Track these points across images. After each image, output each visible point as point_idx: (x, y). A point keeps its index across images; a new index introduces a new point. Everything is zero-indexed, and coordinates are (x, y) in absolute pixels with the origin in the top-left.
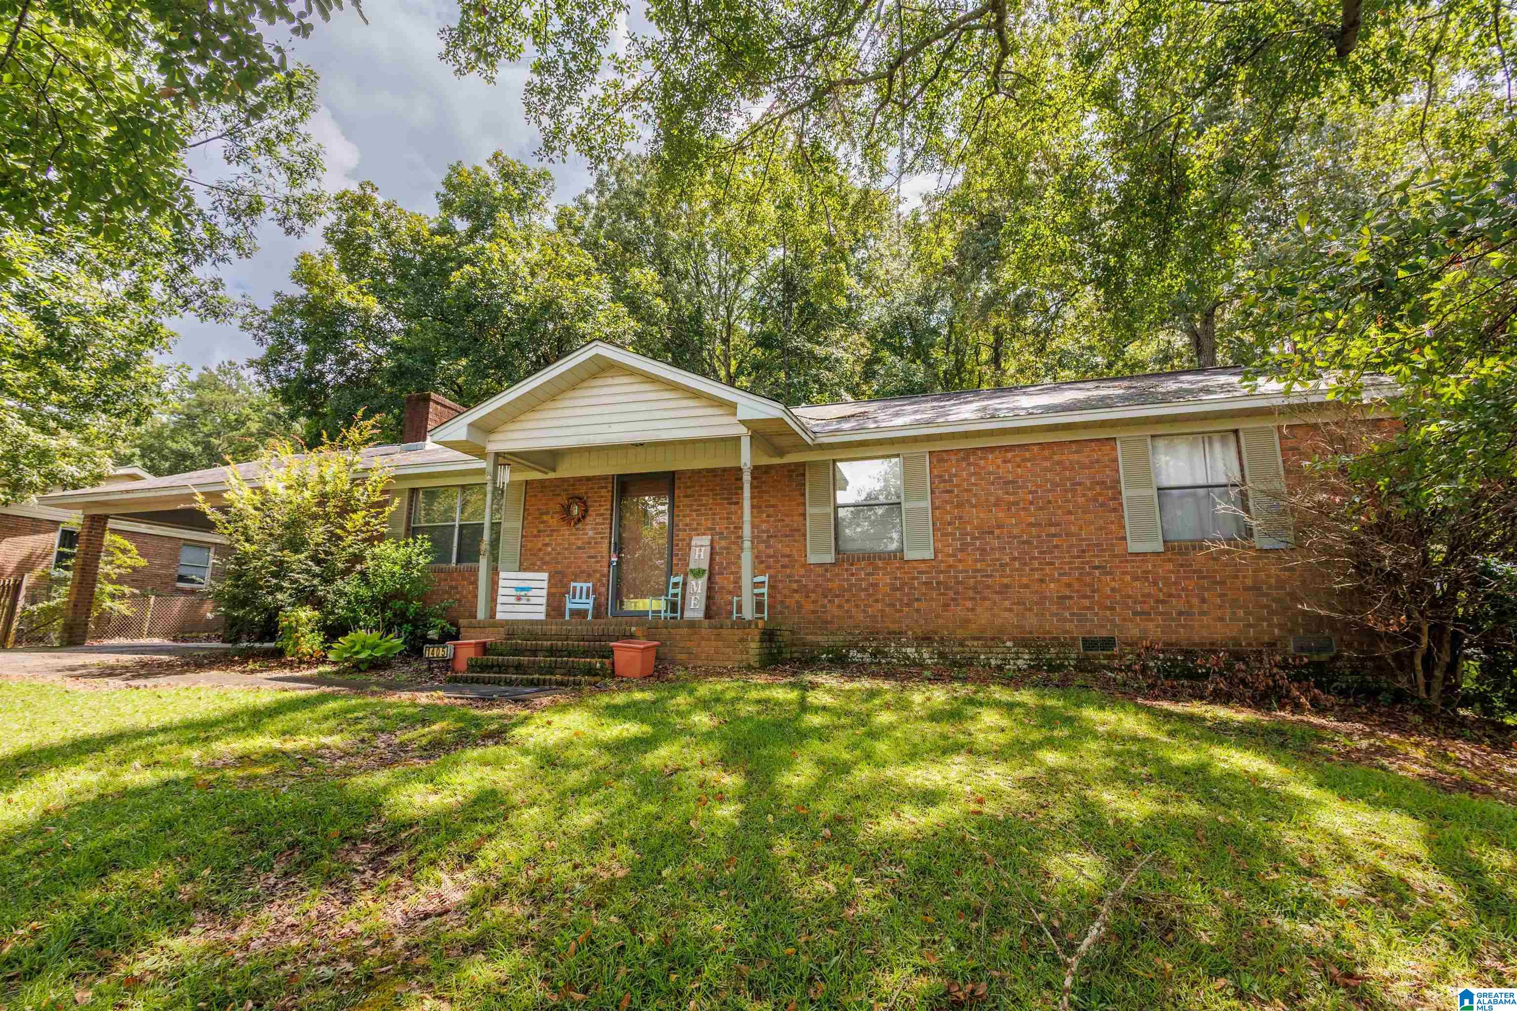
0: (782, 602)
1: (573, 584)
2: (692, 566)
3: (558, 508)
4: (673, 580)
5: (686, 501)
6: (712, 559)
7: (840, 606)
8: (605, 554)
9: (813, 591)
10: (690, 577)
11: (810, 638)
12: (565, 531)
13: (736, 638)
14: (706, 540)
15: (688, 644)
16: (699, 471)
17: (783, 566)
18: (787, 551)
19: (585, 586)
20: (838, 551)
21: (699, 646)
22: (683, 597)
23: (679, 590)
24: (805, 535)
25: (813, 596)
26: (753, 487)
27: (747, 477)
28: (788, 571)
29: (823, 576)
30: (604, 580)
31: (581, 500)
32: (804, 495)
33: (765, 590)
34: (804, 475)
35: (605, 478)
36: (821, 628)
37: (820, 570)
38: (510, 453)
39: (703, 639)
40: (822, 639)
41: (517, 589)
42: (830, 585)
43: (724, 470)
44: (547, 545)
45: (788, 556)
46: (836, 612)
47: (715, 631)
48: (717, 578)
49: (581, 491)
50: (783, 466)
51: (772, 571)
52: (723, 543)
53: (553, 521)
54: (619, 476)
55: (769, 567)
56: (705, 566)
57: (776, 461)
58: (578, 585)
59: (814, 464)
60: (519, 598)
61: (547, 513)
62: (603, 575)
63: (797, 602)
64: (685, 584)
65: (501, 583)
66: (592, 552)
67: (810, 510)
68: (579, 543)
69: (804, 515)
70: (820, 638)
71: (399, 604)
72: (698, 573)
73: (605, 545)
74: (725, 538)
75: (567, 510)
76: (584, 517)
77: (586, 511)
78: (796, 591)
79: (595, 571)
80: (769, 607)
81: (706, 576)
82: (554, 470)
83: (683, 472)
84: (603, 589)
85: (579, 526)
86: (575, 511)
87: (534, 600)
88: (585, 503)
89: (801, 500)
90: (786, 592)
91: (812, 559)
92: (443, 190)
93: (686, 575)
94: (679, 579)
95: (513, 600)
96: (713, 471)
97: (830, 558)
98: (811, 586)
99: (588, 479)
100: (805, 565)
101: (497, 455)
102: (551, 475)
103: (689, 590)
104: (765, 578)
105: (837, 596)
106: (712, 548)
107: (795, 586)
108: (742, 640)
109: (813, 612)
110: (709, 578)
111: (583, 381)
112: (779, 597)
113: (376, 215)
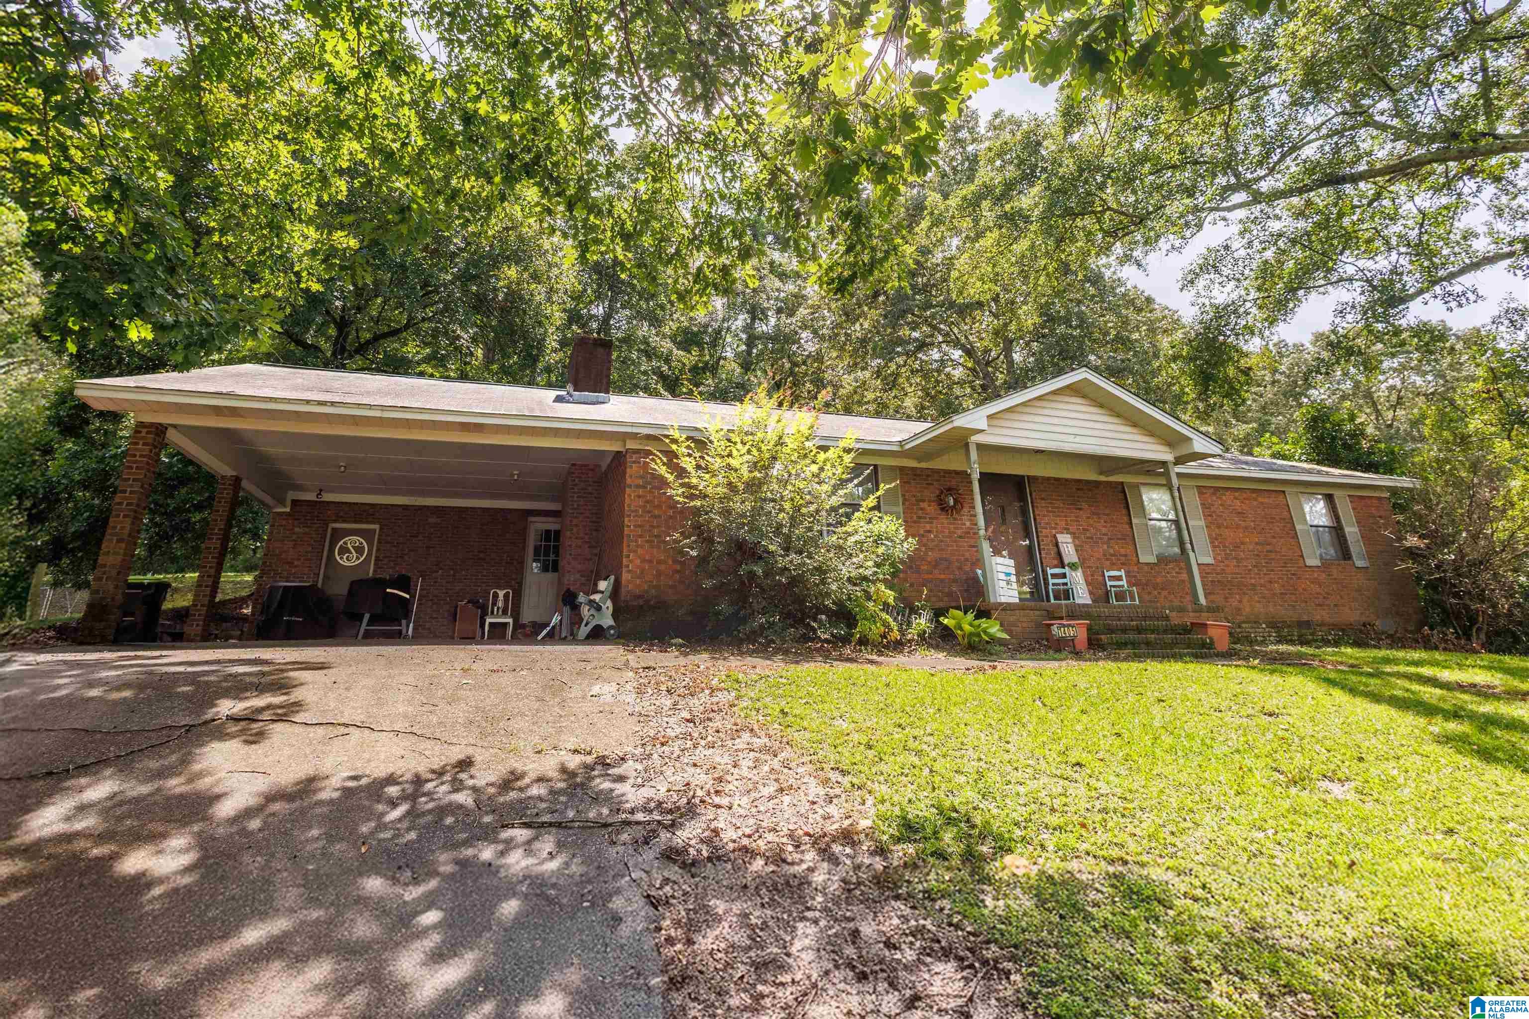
2: (1067, 560)
3: (933, 497)
4: (1052, 571)
5: (1043, 503)
10: (1068, 569)
12: (944, 519)
14: (1068, 538)
17: (1122, 564)
18: (1123, 551)
20: (1155, 554)
23: (1066, 580)
24: (1133, 540)
28: (1126, 567)
29: (1150, 573)
32: (1127, 507)
34: (1124, 492)
37: (1147, 568)
41: (1005, 574)
43: (1067, 480)
44: (928, 532)
45: (1125, 556)
49: (952, 483)
51: (1116, 567)
52: (1078, 542)
53: (932, 509)
56: (1076, 560)
59: (1130, 485)
61: (923, 501)
63: (1138, 593)
66: (972, 542)
67: (1134, 521)
68: (959, 532)
69: (1130, 524)
74: (1078, 538)
75: (942, 500)
78: (1135, 584)
81: (1080, 569)
83: (1035, 478)
85: (957, 516)
86: (951, 501)
94: (1061, 571)
95: (1005, 584)
97: (1153, 559)
98: (1144, 580)
100: (1137, 564)
102: (923, 465)
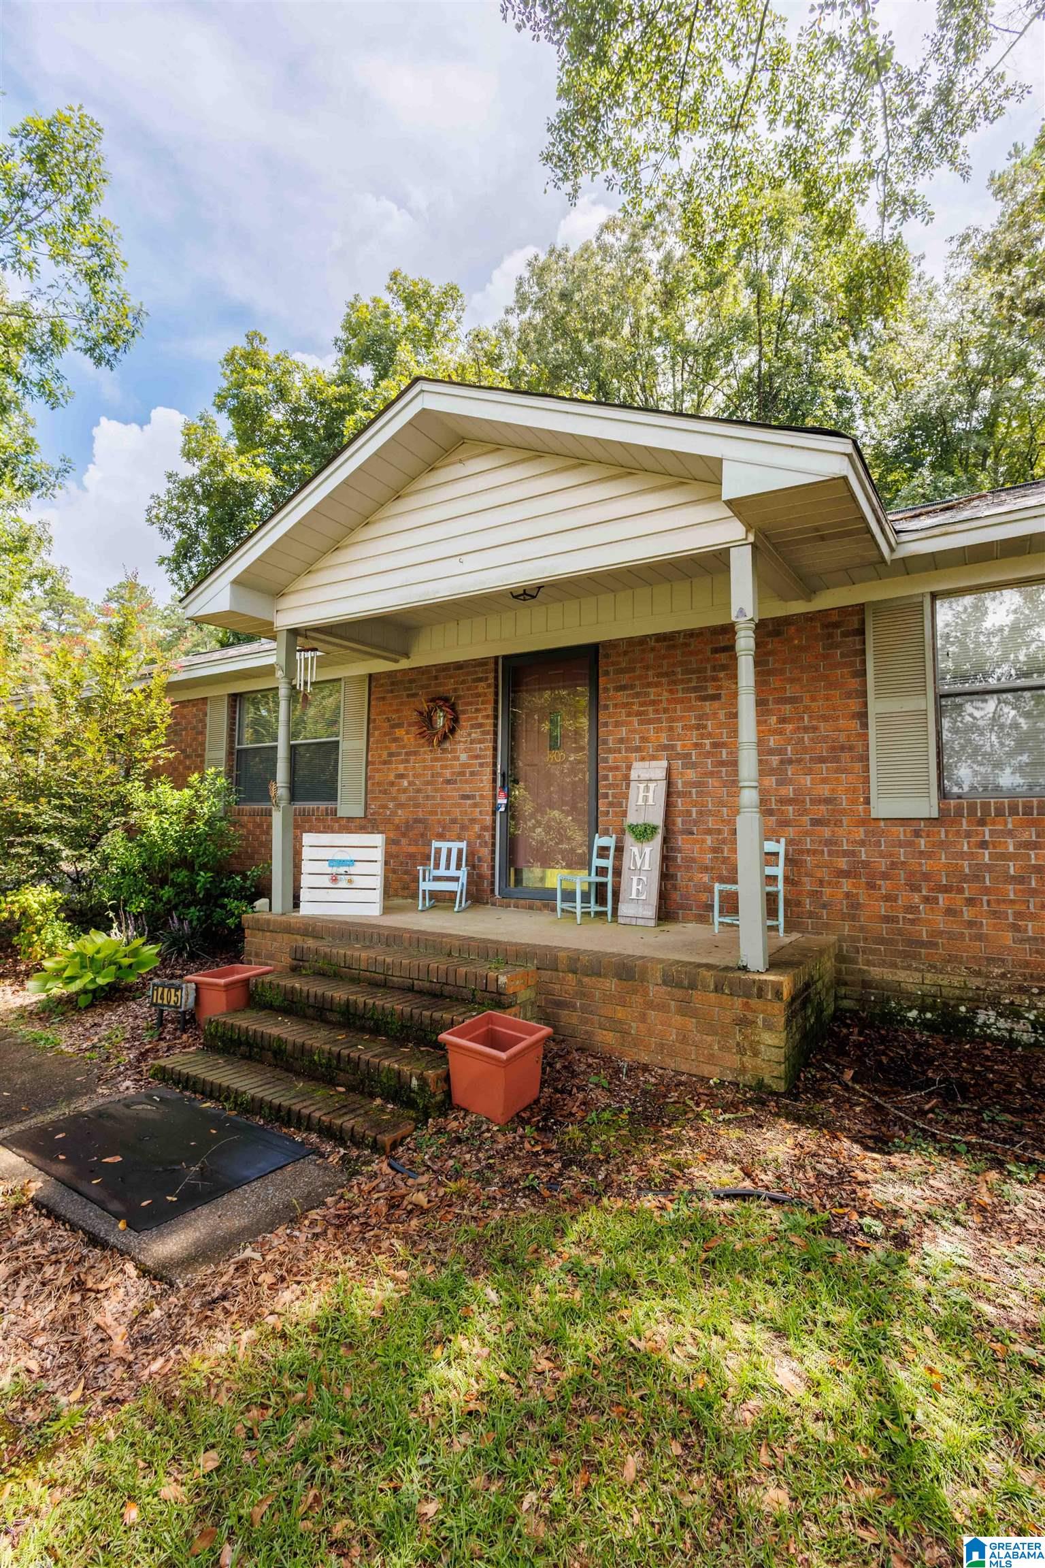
0: (814, 894)
1: (435, 844)
2: (632, 818)
3: (414, 717)
4: (600, 841)
5: (622, 697)
6: (669, 805)
7: (950, 912)
8: (488, 793)
9: (885, 876)
10: (629, 839)
11: (877, 973)
12: (426, 753)
13: (728, 1017)
14: (658, 769)
15: (620, 1013)
16: (642, 641)
17: (816, 822)
18: (825, 791)
19: (455, 846)
20: (943, 794)
21: (643, 1018)
22: (618, 872)
23: (608, 863)
24: (865, 759)
25: (885, 886)
26: (759, 662)
27: (745, 642)
28: (826, 832)
29: (910, 844)
30: (487, 835)
31: (448, 704)
32: (863, 673)
33: (779, 871)
34: (861, 632)
35: (481, 663)
36: (905, 955)
37: (900, 832)
38: (317, 629)
39: (650, 1005)
40: (908, 979)
41: (332, 862)
42: (926, 865)
43: (691, 634)
44: (401, 776)
45: (828, 801)
46: (941, 922)
47: (679, 993)
48: (680, 840)
49: (448, 687)
50: (810, 617)
51: (791, 832)
52: (691, 775)
53: (408, 736)
54: (505, 657)
55: (784, 823)
56: (657, 819)
57: (798, 607)
58: (444, 845)
59: (880, 607)
60: (335, 879)
61: (399, 725)
62: (484, 828)
63: (848, 895)
64: (619, 849)
65: (307, 853)
66: (467, 789)
67: (875, 707)
68: (447, 774)
69: (863, 716)
70: (902, 975)
71: (182, 876)
72: (644, 833)
73: (487, 777)
74: (694, 766)
75: (427, 720)
76: (453, 731)
77: (456, 720)
78: (846, 874)
79: (473, 821)
80: (787, 903)
81: (658, 838)
82: (407, 655)
83: (612, 644)
84: (485, 852)
85: (447, 745)
86: (440, 721)
87: (359, 882)
88: (453, 707)
89: (854, 683)
90: (823, 874)
91: (882, 808)
92: (343, 335)
93: (623, 832)
94: (609, 841)
95: (325, 881)
96: (666, 639)
97: (927, 807)
98: (882, 864)
99: (459, 666)
100: (866, 821)
101: (294, 633)
102: (404, 664)
103: (627, 863)
104: (780, 848)
105: (946, 889)
106: (670, 784)
107: (843, 863)
108: (743, 1023)
109: (887, 919)
110: (666, 840)
111: (413, 479)
112: (808, 885)
113: (269, 371)
